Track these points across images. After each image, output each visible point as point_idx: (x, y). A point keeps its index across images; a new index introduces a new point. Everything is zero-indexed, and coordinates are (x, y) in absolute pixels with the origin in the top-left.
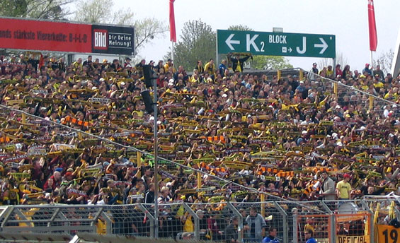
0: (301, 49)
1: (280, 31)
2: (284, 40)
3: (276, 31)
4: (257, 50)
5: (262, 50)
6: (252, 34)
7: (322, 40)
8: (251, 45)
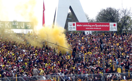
0: (23, 27)
1: (16, 21)
2: (17, 24)
3: (15, 21)
4: (9, 27)
5: (10, 27)
6: (7, 22)
7: (29, 24)
8: (7, 26)
